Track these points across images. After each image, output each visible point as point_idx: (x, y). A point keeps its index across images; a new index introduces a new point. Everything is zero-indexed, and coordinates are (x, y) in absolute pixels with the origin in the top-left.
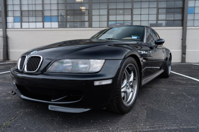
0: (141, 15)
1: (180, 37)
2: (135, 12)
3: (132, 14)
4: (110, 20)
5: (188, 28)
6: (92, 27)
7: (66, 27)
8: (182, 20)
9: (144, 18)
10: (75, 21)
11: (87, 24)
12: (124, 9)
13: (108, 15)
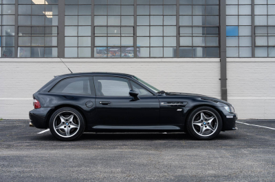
0: (150, 37)
1: (217, 75)
2: (140, 32)
3: (135, 36)
4: (96, 45)
5: (228, 60)
6: (64, 57)
7: (16, 57)
8: (219, 47)
9: (156, 42)
10: (33, 45)
11: (55, 51)
12: (121, 26)
13: (93, 36)
